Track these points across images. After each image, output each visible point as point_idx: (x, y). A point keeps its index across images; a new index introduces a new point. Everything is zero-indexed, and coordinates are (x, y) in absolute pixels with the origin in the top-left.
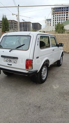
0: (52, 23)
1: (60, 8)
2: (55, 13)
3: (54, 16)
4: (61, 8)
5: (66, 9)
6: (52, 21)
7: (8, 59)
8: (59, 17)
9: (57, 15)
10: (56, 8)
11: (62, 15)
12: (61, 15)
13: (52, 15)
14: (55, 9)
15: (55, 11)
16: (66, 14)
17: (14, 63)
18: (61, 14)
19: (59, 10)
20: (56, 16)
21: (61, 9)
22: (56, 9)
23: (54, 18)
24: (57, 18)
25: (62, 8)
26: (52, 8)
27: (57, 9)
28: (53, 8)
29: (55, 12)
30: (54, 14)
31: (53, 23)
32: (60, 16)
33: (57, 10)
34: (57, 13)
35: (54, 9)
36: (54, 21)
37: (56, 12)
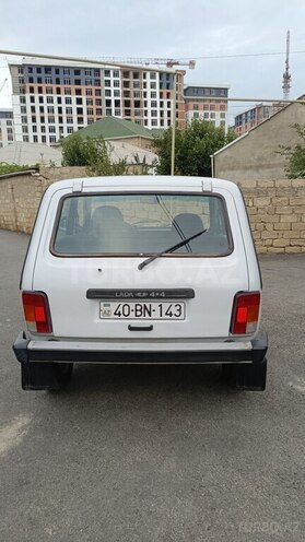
0: (18, 129)
1: (48, 69)
2: (28, 90)
3: (23, 100)
4: (53, 71)
5: (73, 77)
6: (17, 120)
7: (132, 306)
8: (45, 105)
9: (37, 96)
10: (30, 68)
11: (59, 101)
12: (55, 100)
13: (14, 93)
14: (26, 70)
15: (26, 80)
16: (74, 98)
17: (164, 316)
18: (55, 97)
19: (43, 75)
20: (32, 100)
21: (53, 75)
22: (31, 71)
23: (24, 110)
24: (38, 110)
25: (57, 72)
26: (11, 66)
27: (35, 70)
28: (18, 66)
29: (28, 85)
30: (24, 92)
31: (25, 129)
32: (50, 100)
33: (35, 75)
34: (36, 90)
35: (21, 68)
36: (24, 120)
37: (32, 85)
